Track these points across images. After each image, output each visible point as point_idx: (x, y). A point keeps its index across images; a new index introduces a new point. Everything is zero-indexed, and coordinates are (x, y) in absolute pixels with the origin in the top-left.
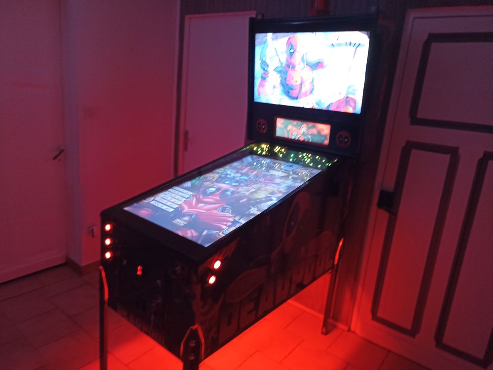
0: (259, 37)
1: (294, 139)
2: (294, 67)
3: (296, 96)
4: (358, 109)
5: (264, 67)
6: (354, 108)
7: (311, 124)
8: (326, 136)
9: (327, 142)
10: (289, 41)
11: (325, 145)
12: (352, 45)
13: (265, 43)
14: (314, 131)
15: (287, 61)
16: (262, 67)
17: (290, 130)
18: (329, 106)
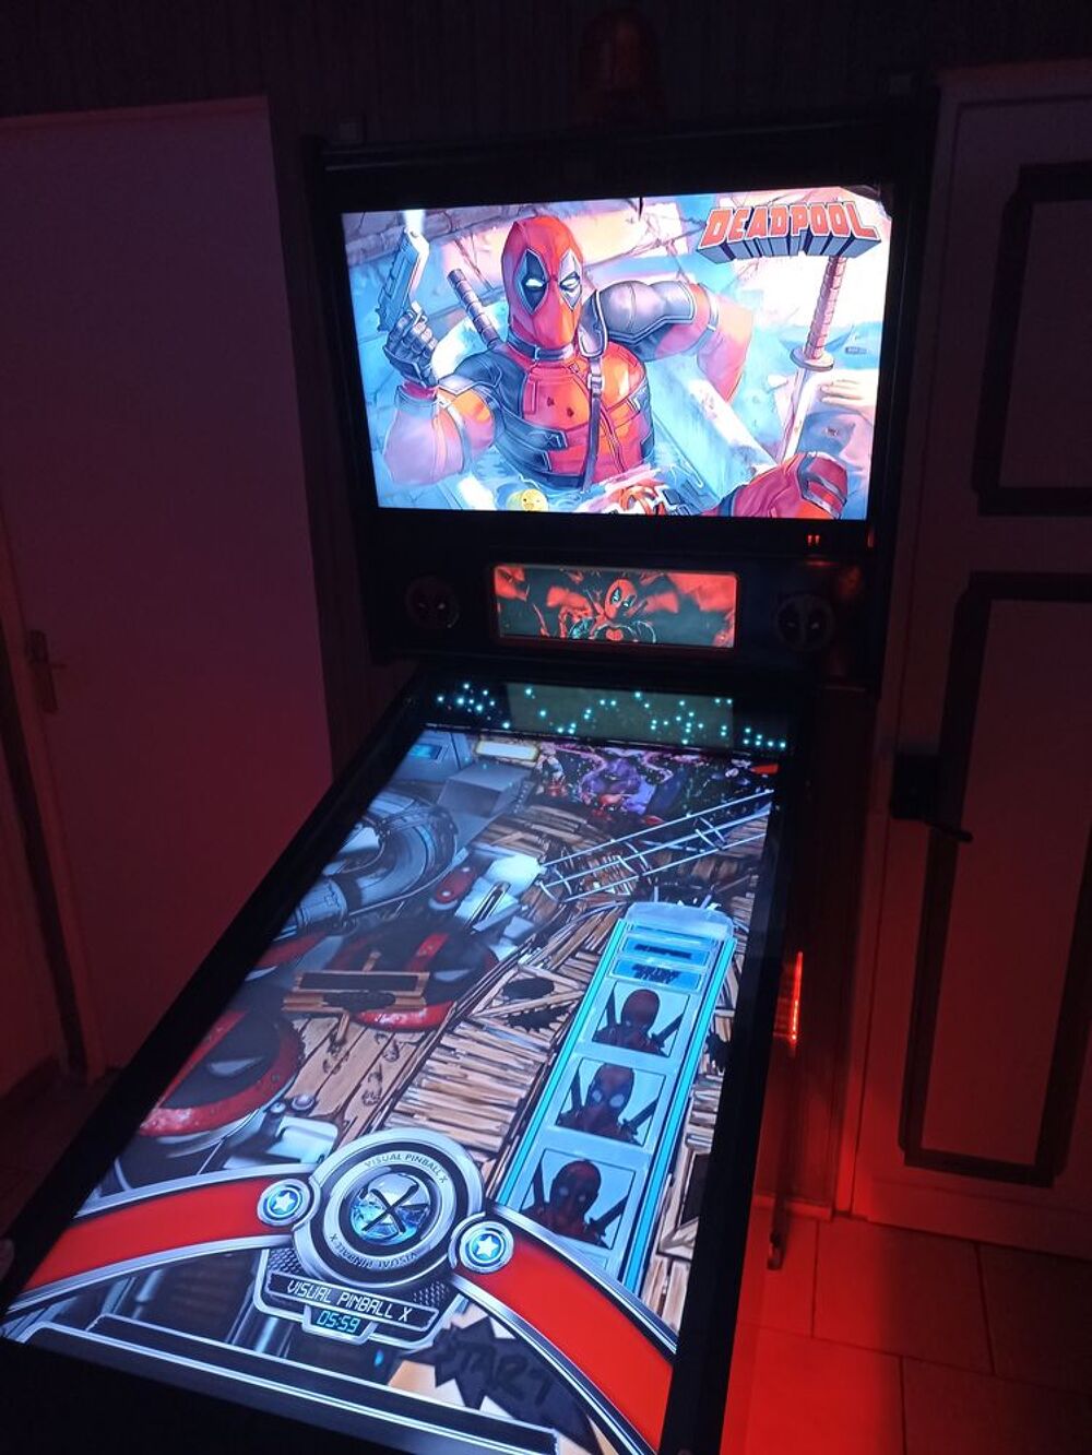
0: (363, 230)
1: (583, 641)
2: (551, 352)
3: (576, 470)
4: (857, 504)
5: (407, 360)
6: (839, 501)
7: (650, 577)
8: (723, 614)
9: (726, 638)
10: (518, 242)
11: (723, 650)
12: (816, 245)
13: (396, 253)
14: (669, 601)
15: (514, 325)
16: (393, 361)
17: (559, 607)
18: (727, 501)
